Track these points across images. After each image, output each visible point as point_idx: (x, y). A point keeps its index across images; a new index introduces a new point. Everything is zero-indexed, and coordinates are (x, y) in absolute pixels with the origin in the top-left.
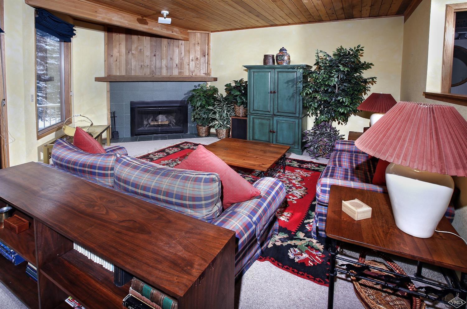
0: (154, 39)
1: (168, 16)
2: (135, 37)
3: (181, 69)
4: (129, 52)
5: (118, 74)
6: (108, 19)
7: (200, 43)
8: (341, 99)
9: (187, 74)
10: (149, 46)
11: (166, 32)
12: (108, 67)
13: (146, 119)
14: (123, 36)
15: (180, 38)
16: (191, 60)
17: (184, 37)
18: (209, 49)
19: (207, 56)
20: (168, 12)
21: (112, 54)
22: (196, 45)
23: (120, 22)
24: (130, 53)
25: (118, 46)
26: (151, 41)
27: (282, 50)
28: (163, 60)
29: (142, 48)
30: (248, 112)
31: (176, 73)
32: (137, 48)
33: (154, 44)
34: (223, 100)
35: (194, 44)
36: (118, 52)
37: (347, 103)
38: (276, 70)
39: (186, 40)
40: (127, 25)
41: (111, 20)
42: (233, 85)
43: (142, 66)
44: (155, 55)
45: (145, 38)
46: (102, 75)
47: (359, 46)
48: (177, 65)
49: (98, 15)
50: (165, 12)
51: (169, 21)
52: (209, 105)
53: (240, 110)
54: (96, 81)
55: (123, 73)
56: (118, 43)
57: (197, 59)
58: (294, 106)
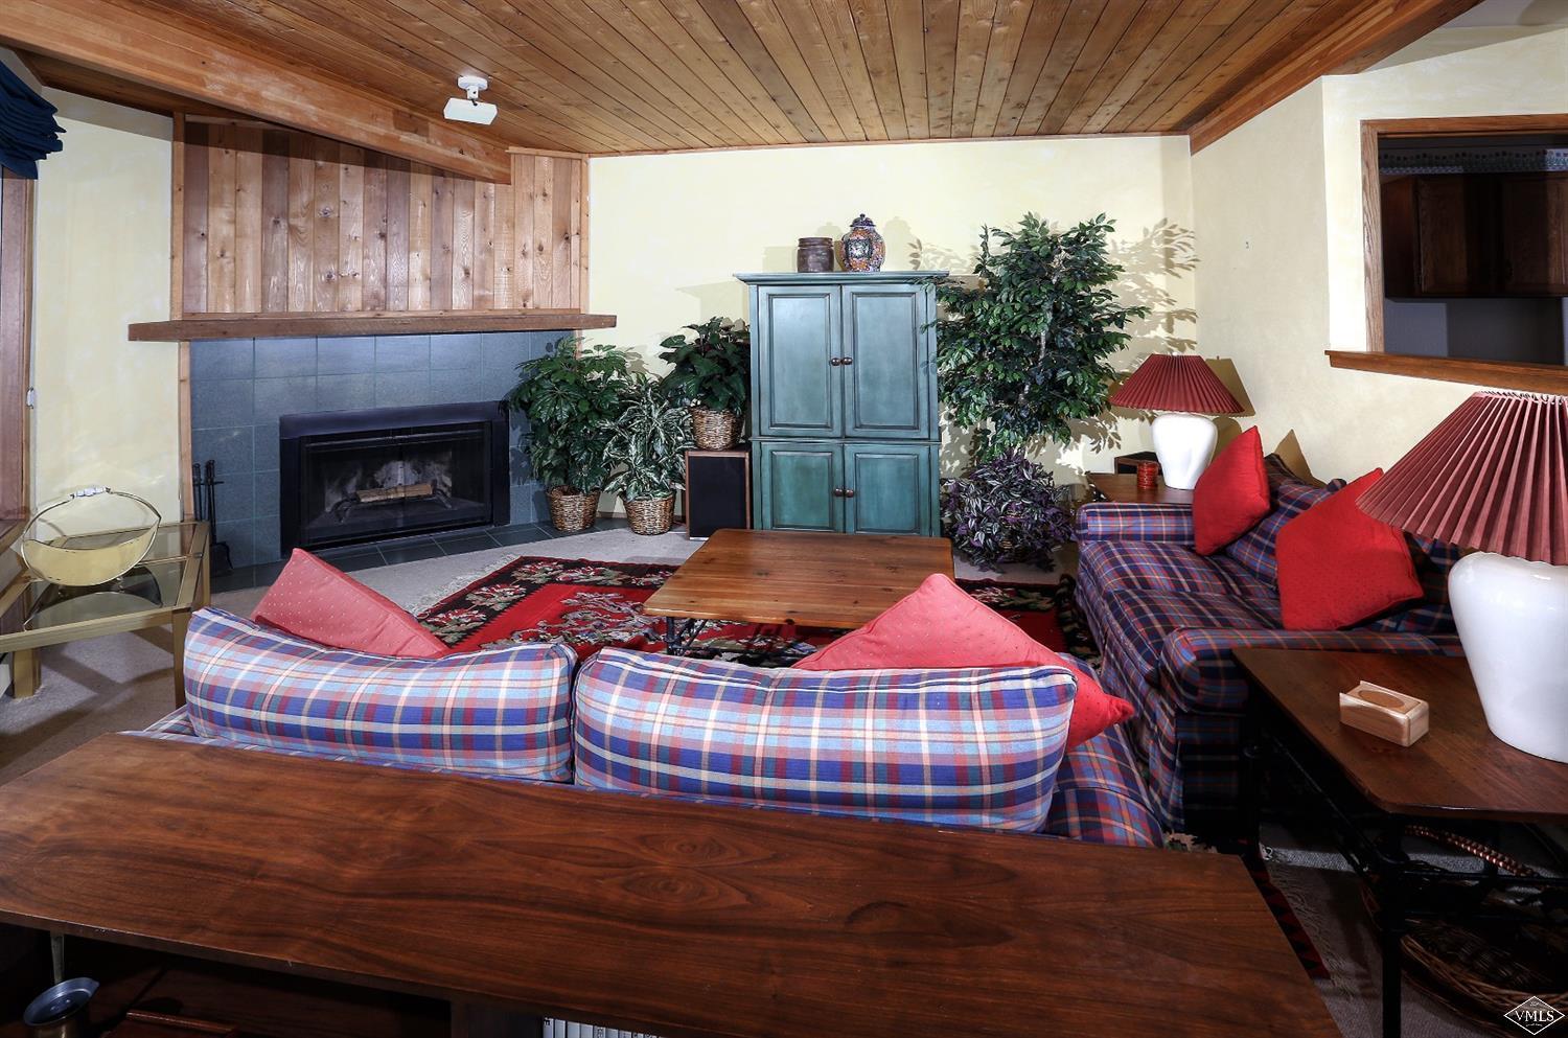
0: (381, 174)
1: (485, 96)
2: (303, 166)
3: (483, 286)
4: (276, 222)
5: (228, 310)
6: (247, 95)
7: (549, 192)
8: (1067, 376)
9: (503, 302)
10: (360, 200)
11: (440, 150)
12: (185, 279)
13: (336, 483)
14: (252, 160)
15: (485, 172)
16: (518, 255)
17: (498, 172)
18: (584, 216)
19: (575, 240)
20: (483, 83)
21: (203, 230)
22: (539, 200)
23: (291, 109)
24: (283, 224)
25: (228, 198)
26: (367, 181)
27: (862, 223)
28: (413, 255)
29: (329, 206)
30: (755, 432)
31: (460, 300)
32: (310, 207)
33: (378, 193)
34: (653, 396)
35: (531, 197)
36: (229, 222)
37: (1086, 388)
38: (847, 290)
39: (506, 180)
40: (315, 119)
41: (255, 96)
42: (692, 337)
43: (330, 277)
44: (383, 236)
45: (342, 172)
46: (160, 311)
47: (1102, 217)
48: (467, 273)
49: (210, 75)
50: (472, 82)
51: (486, 114)
52: (601, 415)
53: (716, 429)
54: (130, 339)
55: (250, 307)
56: (228, 187)
57: (541, 249)
58: (911, 404)
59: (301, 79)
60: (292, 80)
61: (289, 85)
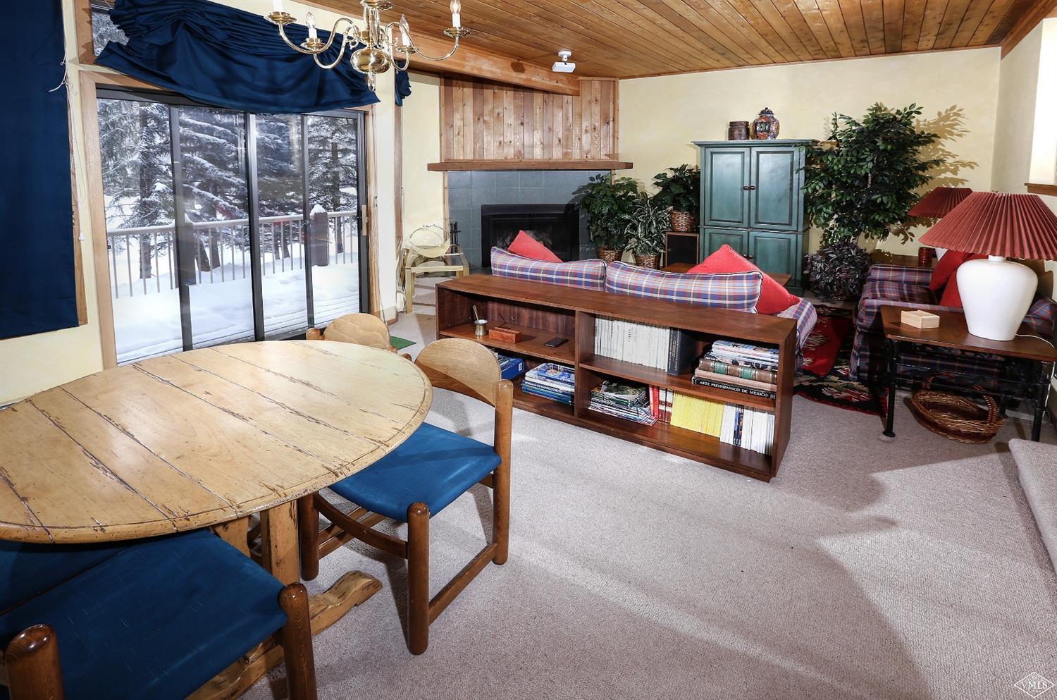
0: (521, 94)
1: (570, 59)
2: (489, 93)
3: (567, 147)
4: (479, 119)
6: (478, 69)
7: (599, 99)
8: (878, 198)
9: (576, 155)
10: (512, 107)
11: (548, 83)
12: (446, 144)
14: (468, 91)
15: (568, 91)
16: (583, 132)
17: (574, 90)
18: (616, 111)
19: (611, 123)
20: (569, 53)
21: (451, 123)
22: (593, 104)
23: (492, 72)
24: (481, 119)
25: (461, 109)
26: (515, 98)
27: (766, 113)
28: (535, 132)
29: (500, 111)
30: (701, 223)
31: (557, 154)
32: (492, 111)
33: (520, 103)
35: (590, 102)
36: (461, 119)
37: (889, 205)
38: (755, 150)
39: (577, 94)
40: (500, 75)
41: (480, 69)
42: (671, 175)
43: (500, 143)
44: (522, 124)
45: (505, 94)
47: (913, 105)
48: (560, 141)
49: (467, 63)
50: (565, 54)
51: (571, 67)
52: (624, 212)
53: (683, 221)
54: (428, 170)
55: (469, 157)
56: (461, 104)
57: (595, 129)
58: (788, 212)
59: (495, 59)
60: (492, 60)
61: (491, 62)
